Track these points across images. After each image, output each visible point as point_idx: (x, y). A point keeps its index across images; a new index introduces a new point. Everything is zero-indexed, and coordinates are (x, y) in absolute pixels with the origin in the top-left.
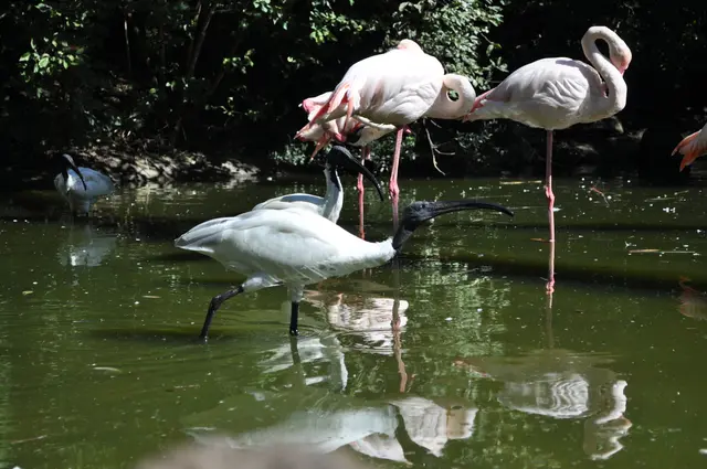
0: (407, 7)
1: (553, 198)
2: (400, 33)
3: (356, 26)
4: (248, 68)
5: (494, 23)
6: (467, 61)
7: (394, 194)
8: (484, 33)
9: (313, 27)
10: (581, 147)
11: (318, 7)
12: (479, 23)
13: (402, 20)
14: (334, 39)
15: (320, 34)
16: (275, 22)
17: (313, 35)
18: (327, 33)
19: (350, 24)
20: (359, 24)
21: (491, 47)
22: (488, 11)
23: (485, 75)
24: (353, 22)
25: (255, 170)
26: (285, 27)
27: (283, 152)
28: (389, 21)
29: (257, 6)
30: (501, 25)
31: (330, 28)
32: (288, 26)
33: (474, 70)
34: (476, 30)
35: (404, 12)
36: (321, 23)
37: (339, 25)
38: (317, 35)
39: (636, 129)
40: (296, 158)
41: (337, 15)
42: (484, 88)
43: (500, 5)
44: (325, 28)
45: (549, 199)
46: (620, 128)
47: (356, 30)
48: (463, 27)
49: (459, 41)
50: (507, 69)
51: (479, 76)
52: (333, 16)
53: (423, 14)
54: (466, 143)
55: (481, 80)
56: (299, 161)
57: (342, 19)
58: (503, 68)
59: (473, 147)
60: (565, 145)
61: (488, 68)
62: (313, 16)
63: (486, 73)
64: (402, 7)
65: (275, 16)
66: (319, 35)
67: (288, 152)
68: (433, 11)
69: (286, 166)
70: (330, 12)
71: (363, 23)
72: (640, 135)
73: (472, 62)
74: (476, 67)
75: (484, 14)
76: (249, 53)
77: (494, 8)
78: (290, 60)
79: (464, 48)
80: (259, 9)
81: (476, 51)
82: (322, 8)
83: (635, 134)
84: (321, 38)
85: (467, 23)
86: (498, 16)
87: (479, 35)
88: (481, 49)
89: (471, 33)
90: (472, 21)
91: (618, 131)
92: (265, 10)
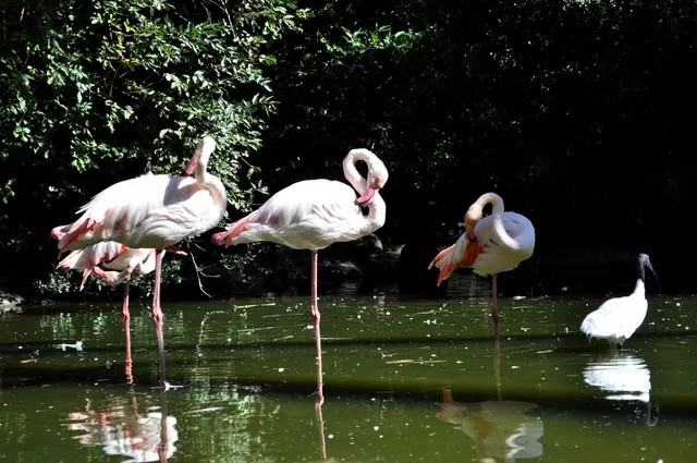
0: (168, 133)
1: (319, 316)
2: (161, 159)
3: (117, 154)
4: (10, 198)
5: (254, 147)
6: (229, 184)
7: (158, 318)
8: (244, 157)
9: (75, 156)
10: (343, 265)
11: (78, 135)
12: (239, 147)
13: (164, 146)
14: (96, 167)
15: (82, 162)
16: (36, 151)
17: (75, 163)
18: (88, 161)
19: (112, 152)
20: (120, 151)
21: (252, 171)
22: (247, 135)
23: (247, 197)
24: (114, 149)
25: (19, 300)
26: (46, 156)
27: (47, 281)
28: (151, 148)
29: (17, 136)
30: (260, 149)
31: (91, 156)
32: (49, 154)
33: (236, 193)
34: (236, 155)
35: (164, 139)
36: (82, 151)
37: (101, 152)
38: (79, 164)
39: (395, 245)
40: (61, 286)
41: (98, 144)
42: (246, 210)
43: (258, 129)
44: (86, 156)
45: (315, 317)
46: (379, 244)
47: (117, 157)
48: (223, 152)
49: (220, 166)
50: (268, 191)
51: (241, 199)
52: (94, 144)
53: (183, 141)
54: (231, 264)
55: (243, 203)
56: (64, 289)
57: (103, 147)
58: (264, 190)
59: (237, 269)
60: (328, 263)
61: (249, 192)
62: (73, 145)
63: (247, 196)
64: (163, 133)
65: (36, 145)
66: (80, 163)
67: (53, 281)
68: (194, 137)
69: (51, 294)
70: (91, 140)
71: (125, 150)
72: (399, 251)
73: (233, 185)
74: (238, 190)
75: (244, 139)
76: (10, 182)
77: (253, 133)
78: (51, 189)
79: (226, 173)
80: (19, 139)
81: (237, 174)
82: (83, 137)
83: (393, 250)
84: (83, 166)
85: (227, 148)
86: (257, 141)
87: (239, 159)
88: (242, 172)
89: (231, 157)
90: (232, 145)
91: (377, 248)
92: (26, 140)
